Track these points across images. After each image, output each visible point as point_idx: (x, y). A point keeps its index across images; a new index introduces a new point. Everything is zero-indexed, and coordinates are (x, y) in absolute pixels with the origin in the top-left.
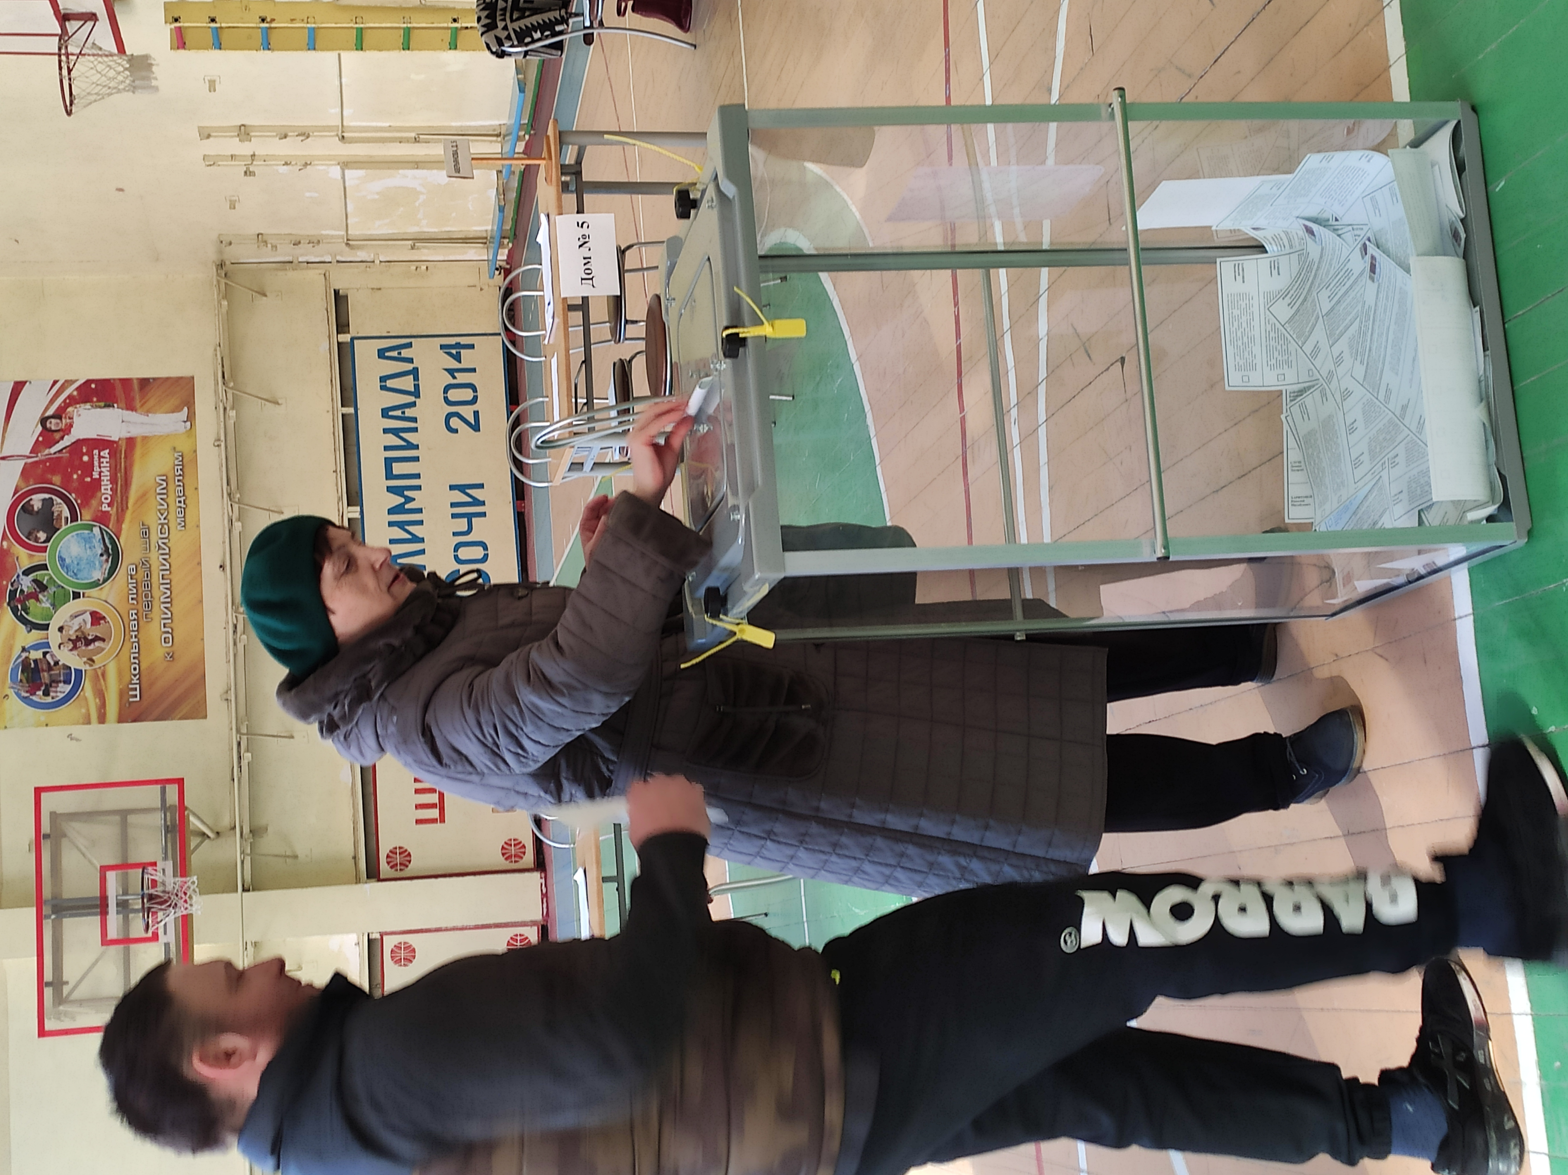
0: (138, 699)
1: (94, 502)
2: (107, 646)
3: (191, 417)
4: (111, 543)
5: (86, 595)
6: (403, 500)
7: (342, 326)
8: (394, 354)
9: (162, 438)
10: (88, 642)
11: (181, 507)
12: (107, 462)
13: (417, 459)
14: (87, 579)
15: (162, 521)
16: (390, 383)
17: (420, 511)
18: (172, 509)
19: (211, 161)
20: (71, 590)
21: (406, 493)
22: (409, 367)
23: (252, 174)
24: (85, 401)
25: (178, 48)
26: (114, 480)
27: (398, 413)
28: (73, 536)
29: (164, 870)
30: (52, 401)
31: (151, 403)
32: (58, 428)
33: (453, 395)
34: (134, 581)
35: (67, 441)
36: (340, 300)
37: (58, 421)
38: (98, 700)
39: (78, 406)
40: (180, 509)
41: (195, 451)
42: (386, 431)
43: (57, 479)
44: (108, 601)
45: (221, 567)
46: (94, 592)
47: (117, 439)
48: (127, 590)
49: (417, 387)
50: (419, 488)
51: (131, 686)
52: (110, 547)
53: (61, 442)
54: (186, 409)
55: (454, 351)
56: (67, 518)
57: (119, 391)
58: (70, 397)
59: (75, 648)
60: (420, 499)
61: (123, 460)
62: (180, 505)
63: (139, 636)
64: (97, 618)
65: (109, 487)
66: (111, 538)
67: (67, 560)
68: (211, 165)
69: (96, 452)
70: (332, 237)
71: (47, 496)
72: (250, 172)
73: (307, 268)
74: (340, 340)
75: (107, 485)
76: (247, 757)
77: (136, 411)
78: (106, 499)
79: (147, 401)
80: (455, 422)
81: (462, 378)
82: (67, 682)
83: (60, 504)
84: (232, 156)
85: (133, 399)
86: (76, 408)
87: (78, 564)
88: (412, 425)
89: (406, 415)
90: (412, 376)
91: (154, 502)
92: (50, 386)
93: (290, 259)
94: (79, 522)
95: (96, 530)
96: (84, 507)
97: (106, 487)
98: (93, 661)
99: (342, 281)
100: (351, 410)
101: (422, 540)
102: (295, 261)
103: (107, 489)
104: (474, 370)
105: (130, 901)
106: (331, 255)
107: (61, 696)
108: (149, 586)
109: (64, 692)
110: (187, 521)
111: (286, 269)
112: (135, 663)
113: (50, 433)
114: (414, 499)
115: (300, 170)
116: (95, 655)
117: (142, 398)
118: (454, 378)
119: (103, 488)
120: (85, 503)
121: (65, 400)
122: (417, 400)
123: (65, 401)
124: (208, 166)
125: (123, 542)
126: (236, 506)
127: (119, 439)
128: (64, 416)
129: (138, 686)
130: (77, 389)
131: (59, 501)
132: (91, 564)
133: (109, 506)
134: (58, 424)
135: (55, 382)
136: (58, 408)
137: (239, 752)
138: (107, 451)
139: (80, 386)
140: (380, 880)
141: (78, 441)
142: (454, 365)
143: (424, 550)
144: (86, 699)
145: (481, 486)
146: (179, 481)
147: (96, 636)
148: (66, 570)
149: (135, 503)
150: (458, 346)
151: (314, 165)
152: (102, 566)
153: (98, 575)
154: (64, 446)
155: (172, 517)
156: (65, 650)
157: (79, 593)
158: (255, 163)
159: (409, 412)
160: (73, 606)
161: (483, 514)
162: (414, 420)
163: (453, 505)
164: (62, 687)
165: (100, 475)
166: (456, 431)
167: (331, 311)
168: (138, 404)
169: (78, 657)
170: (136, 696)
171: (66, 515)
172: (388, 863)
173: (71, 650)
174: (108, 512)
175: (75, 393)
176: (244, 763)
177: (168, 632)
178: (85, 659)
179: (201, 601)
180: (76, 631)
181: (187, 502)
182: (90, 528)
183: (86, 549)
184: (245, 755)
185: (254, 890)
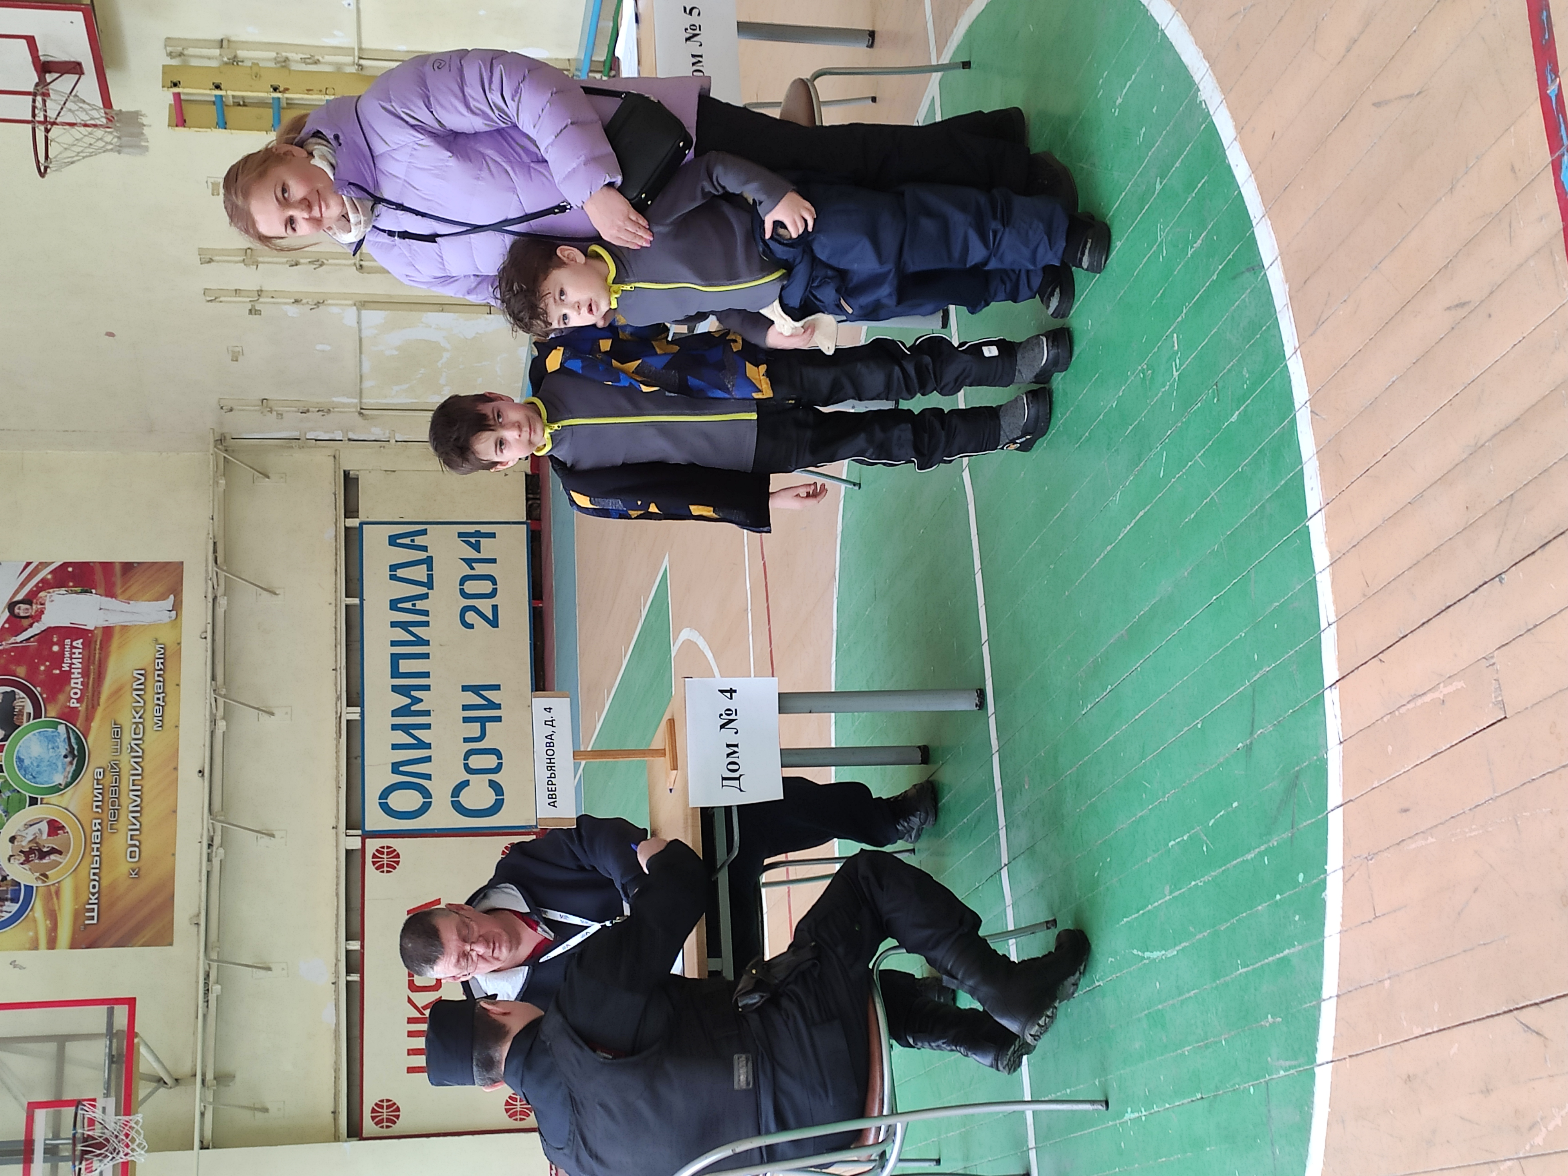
0: (95, 921)
1: (61, 698)
2: (64, 860)
3: (177, 607)
4: (77, 744)
5: (45, 801)
6: (409, 701)
7: (351, 511)
8: (407, 541)
9: (143, 628)
10: (43, 855)
11: (159, 705)
12: (80, 653)
13: (426, 656)
14: (46, 782)
15: (138, 720)
16: (400, 573)
17: (427, 713)
18: (149, 706)
19: (213, 296)
20: (28, 794)
21: (413, 693)
22: (423, 555)
23: (257, 312)
24: (60, 586)
25: (177, 126)
26: (85, 674)
27: (408, 605)
28: (34, 734)
29: (104, 1109)
30: (23, 585)
31: (134, 589)
32: (27, 615)
33: (471, 587)
34: (101, 787)
35: (37, 628)
36: (350, 482)
37: (28, 606)
38: (48, 922)
39: (51, 590)
40: (157, 707)
41: (179, 644)
42: (394, 624)
43: (21, 671)
44: (70, 809)
45: (200, 772)
46: (54, 798)
47: (92, 628)
48: (92, 795)
49: (430, 577)
50: (427, 688)
51: (88, 907)
52: (76, 747)
53: (29, 630)
54: (172, 596)
55: (473, 540)
56: (30, 714)
57: (99, 576)
58: (43, 581)
59: (27, 861)
60: (428, 701)
61: (97, 651)
62: (158, 702)
63: (102, 849)
64: (55, 827)
65: (79, 681)
66: (78, 738)
67: (25, 761)
68: (211, 301)
69: (68, 641)
70: (345, 405)
71: (9, 689)
72: (256, 310)
73: (315, 447)
74: (347, 525)
75: (78, 678)
76: (216, 989)
77: (116, 598)
78: (76, 693)
79: (130, 587)
80: (470, 617)
81: (481, 569)
82: (15, 900)
83: (24, 698)
84: (236, 290)
85: (114, 585)
86: (49, 593)
87: (38, 766)
88: (424, 618)
89: (417, 607)
90: (425, 566)
91: (129, 698)
92: (22, 568)
93: (295, 434)
94: (43, 719)
95: (62, 729)
96: (50, 702)
97: (76, 681)
98: (46, 876)
99: (352, 461)
100: (356, 601)
101: (428, 746)
102: (303, 438)
103: (77, 683)
104: (494, 561)
105: (61, 1146)
106: (342, 430)
107: (7, 915)
108: (116, 791)
109: (10, 912)
110: (165, 721)
111: (292, 447)
112: (95, 880)
113: (19, 619)
114: (422, 700)
115: (311, 309)
116: (48, 871)
117: (124, 583)
118: (472, 568)
119: (73, 681)
120: (52, 698)
121: (38, 583)
122: (430, 591)
123: (36, 585)
124: (208, 301)
125: (91, 742)
126: (221, 701)
127: (96, 628)
128: (35, 601)
129: (96, 907)
130: (51, 572)
131: (22, 695)
132: (52, 765)
133: (78, 703)
134: (27, 609)
135: (28, 564)
136: (30, 592)
137: (206, 984)
138: (81, 640)
139: (55, 569)
140: (362, 1139)
141: (49, 629)
142: (473, 554)
143: (430, 757)
144: (35, 920)
145: (497, 687)
146: (159, 675)
147: (53, 848)
148: (24, 773)
149: (109, 698)
150: (478, 534)
151: (329, 305)
152: (65, 769)
153: (59, 779)
154: (32, 634)
155: (148, 716)
156: (15, 863)
157: (37, 798)
158: (261, 300)
159: (420, 605)
160: (29, 813)
161: (498, 719)
162: (426, 613)
163: (465, 708)
164: (9, 906)
165: (70, 667)
166: (471, 626)
167: (339, 493)
168: (118, 590)
169: (29, 873)
170: (92, 918)
171: (29, 711)
172: (373, 1118)
173: (22, 864)
174: (77, 708)
175: (49, 577)
176: (212, 997)
177: (135, 846)
178: (37, 874)
179: (175, 812)
180: (30, 842)
181: (166, 699)
182: (55, 725)
183: (48, 749)
184: (214, 988)
185: (214, 1147)
